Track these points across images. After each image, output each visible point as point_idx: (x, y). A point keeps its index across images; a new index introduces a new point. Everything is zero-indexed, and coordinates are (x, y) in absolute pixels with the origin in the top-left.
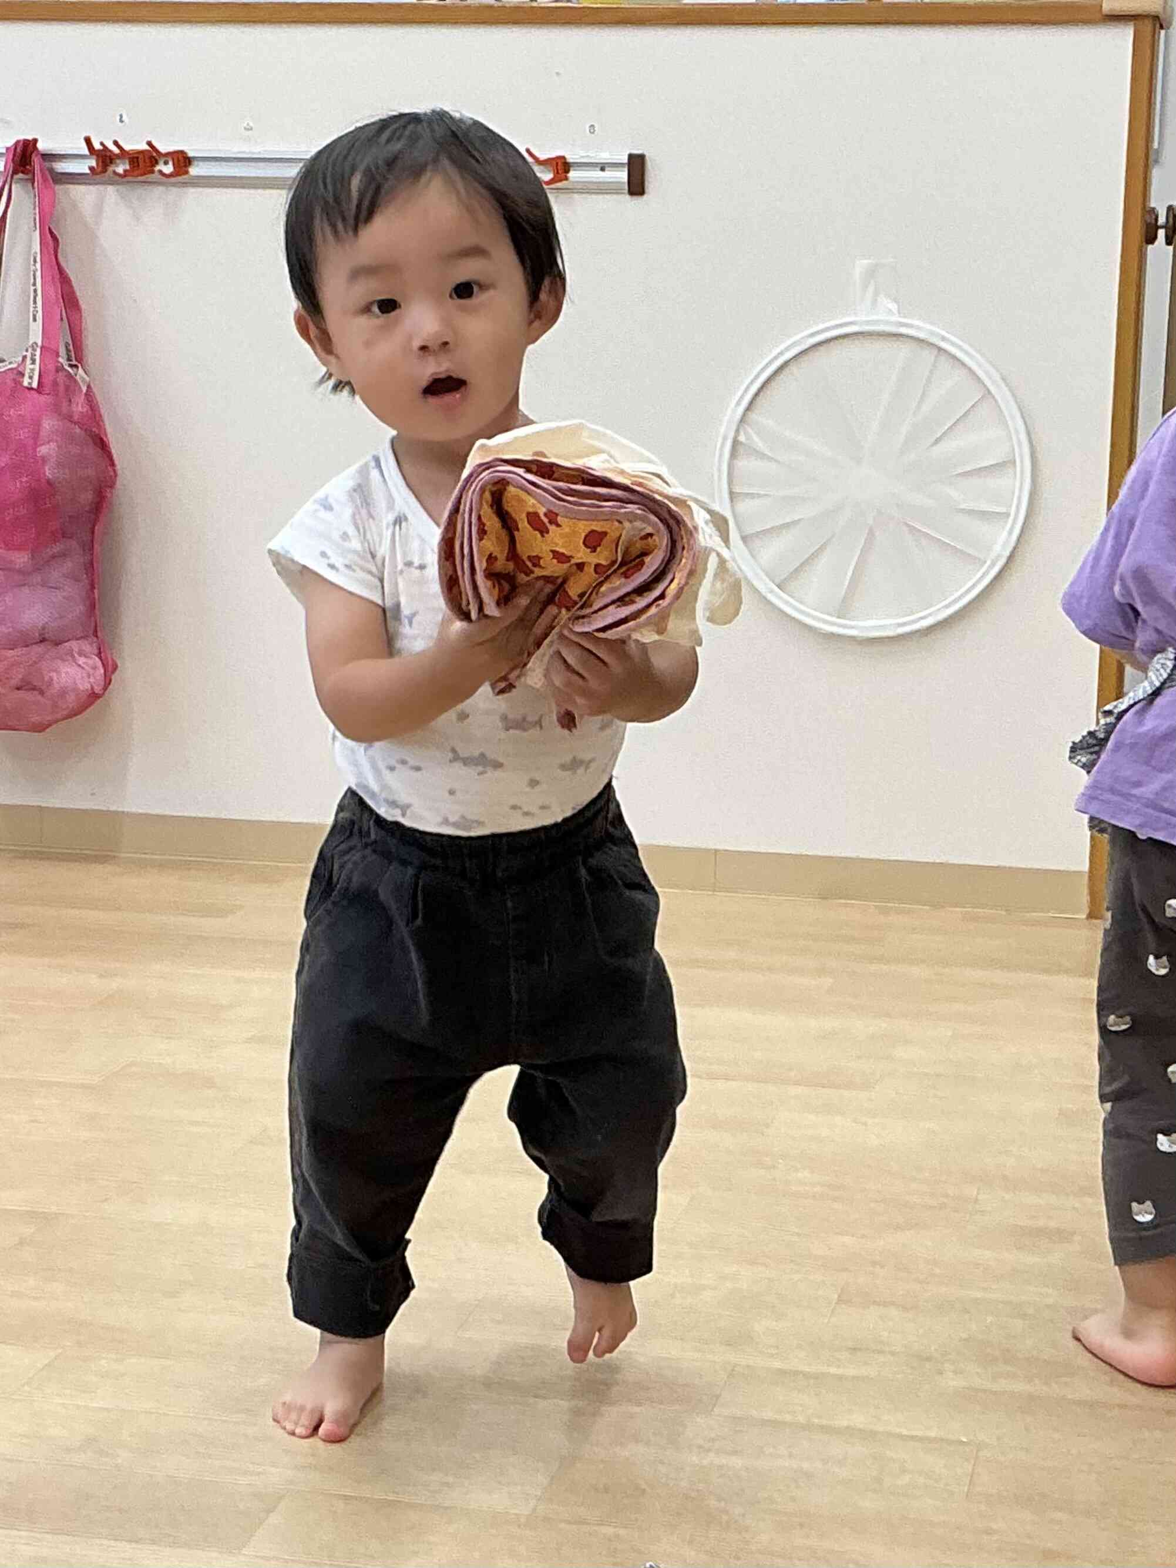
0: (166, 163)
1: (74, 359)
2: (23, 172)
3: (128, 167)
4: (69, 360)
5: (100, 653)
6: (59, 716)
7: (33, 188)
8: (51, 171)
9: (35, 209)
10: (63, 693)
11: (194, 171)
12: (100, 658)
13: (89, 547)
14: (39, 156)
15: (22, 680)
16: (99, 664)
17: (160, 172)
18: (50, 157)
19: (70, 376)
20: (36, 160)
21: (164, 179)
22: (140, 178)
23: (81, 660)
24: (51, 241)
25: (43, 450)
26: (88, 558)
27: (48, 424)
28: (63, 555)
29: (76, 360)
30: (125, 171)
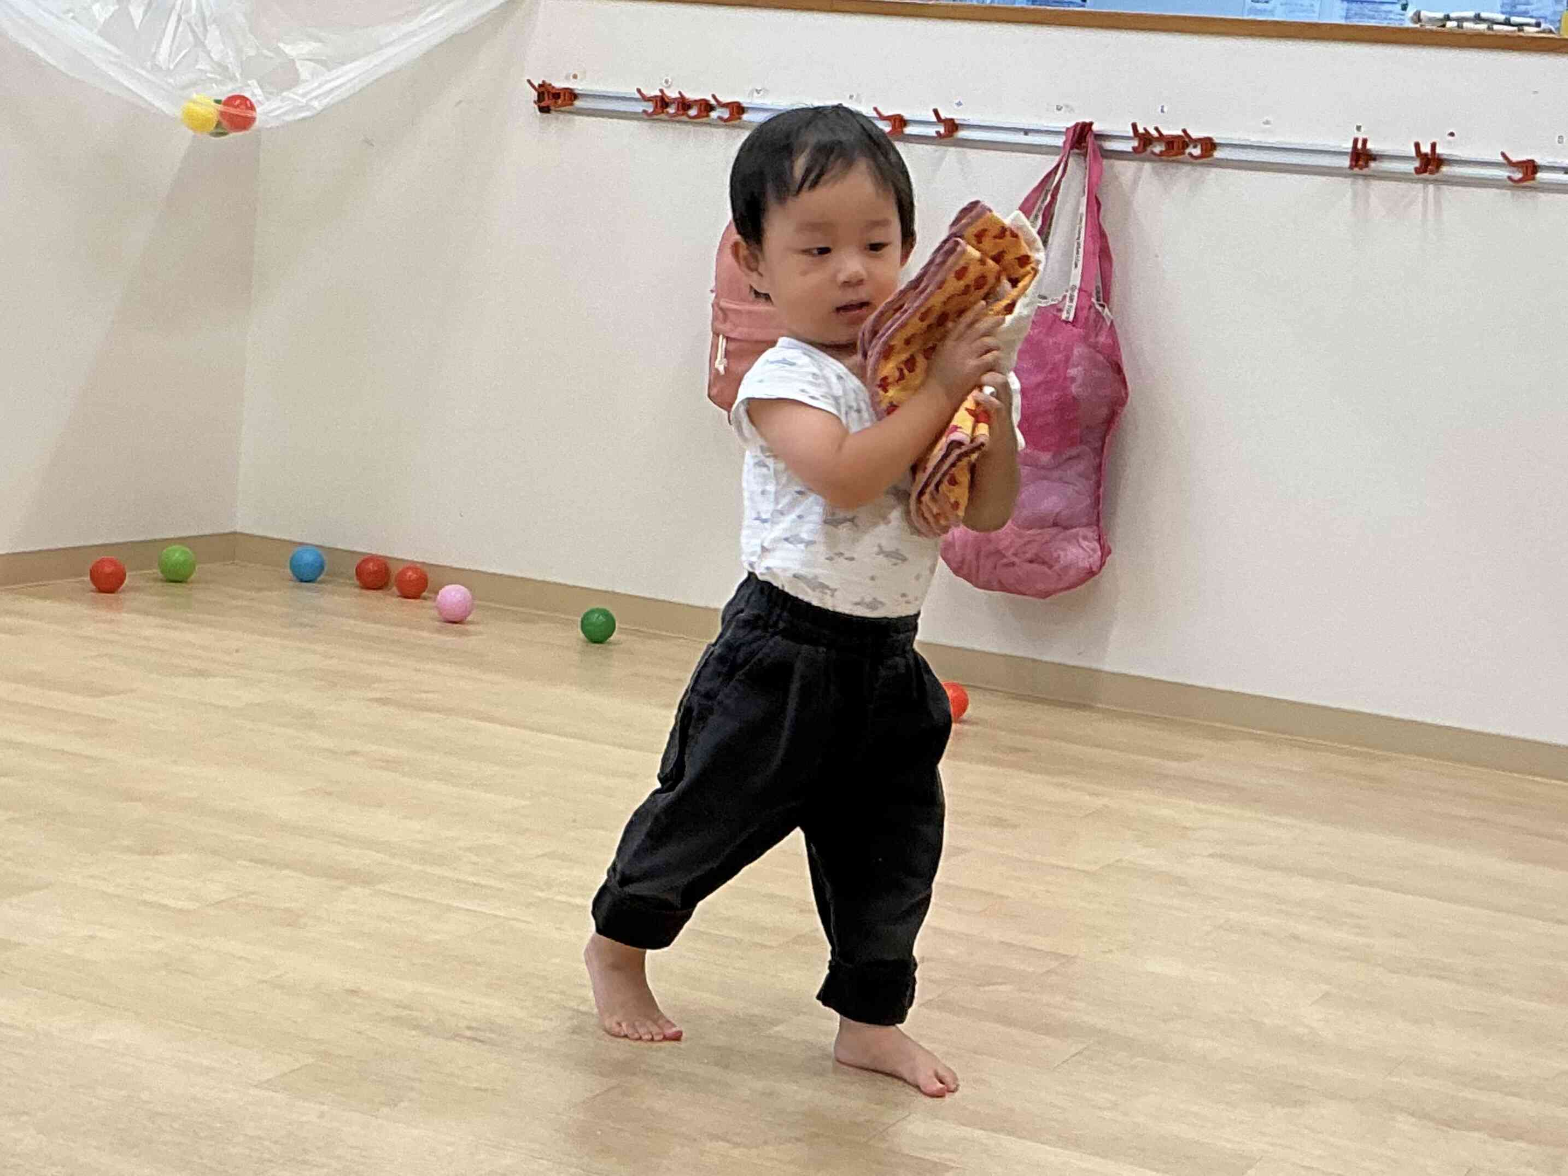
0: (1195, 147)
1: (1102, 299)
2: (1078, 148)
3: (1164, 149)
4: (1098, 300)
5: (1100, 539)
6: (1060, 586)
7: (1085, 161)
8: (1101, 148)
9: (1085, 178)
10: (1066, 568)
11: (1218, 154)
12: (1100, 543)
13: (1100, 452)
14: (1093, 136)
15: (1036, 555)
16: (1098, 546)
17: (1191, 154)
18: (1100, 137)
19: (1097, 312)
20: (1090, 139)
21: (1191, 160)
22: (1174, 158)
23: (1085, 544)
24: (1095, 204)
25: (1072, 372)
26: (1098, 460)
27: (1079, 351)
28: (1078, 456)
29: (1104, 301)
30: (1161, 152)
